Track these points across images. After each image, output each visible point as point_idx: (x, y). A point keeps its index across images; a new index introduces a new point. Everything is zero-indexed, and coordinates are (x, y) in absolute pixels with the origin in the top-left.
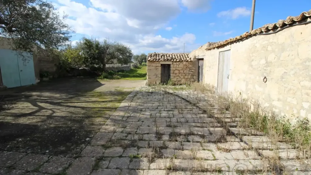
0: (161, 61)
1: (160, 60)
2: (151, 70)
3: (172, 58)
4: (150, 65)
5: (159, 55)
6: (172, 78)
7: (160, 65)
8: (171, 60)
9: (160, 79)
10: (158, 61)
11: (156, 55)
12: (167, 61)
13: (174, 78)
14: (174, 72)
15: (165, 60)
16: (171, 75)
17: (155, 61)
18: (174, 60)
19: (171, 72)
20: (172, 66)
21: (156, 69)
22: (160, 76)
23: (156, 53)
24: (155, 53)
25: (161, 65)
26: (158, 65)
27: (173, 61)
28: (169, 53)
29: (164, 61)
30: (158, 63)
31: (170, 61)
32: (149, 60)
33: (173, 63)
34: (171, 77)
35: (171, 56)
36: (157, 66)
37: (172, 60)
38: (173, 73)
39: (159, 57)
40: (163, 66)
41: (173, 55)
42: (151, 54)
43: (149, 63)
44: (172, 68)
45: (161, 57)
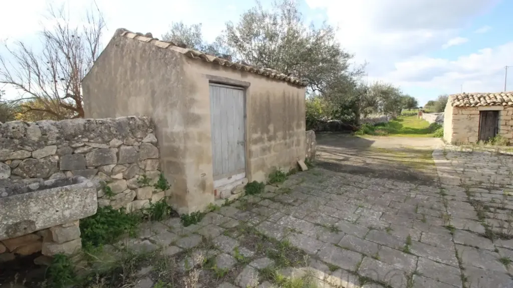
0: (480, 106)
1: (479, 104)
2: (459, 120)
3: (503, 101)
4: (459, 113)
5: (473, 96)
6: (503, 134)
7: (478, 112)
8: (502, 103)
9: (477, 134)
10: (474, 106)
11: (468, 97)
12: (493, 105)
13: (507, 133)
14: (508, 124)
15: (489, 104)
16: (501, 127)
17: (468, 106)
18: (507, 103)
19: (501, 122)
20: (503, 113)
21: (470, 119)
22: (477, 129)
23: (467, 93)
24: (464, 93)
25: (480, 111)
26: (473, 112)
27: (506, 105)
28: (494, 92)
29: (486, 105)
30: (474, 109)
31: (499, 105)
32: (457, 106)
33: (505, 108)
34: (501, 132)
35: (499, 97)
36: (470, 115)
37: (504, 104)
38: (506, 125)
39: (474, 99)
40: (484, 114)
41: (502, 95)
42: (457, 97)
43: (456, 110)
44: (503, 116)
45: (479, 98)
